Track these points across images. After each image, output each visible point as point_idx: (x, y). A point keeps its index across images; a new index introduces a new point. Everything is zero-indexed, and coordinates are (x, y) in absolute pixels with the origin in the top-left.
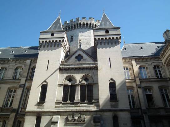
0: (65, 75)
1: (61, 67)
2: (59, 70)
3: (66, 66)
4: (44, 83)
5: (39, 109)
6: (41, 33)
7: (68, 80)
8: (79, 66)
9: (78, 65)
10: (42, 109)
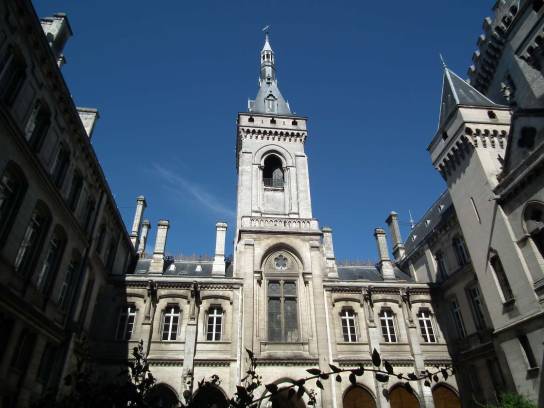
0: (520, 210)
1: (498, 197)
2: (499, 207)
3: (507, 186)
4: (492, 255)
5: (512, 320)
6: (429, 149)
7: (533, 219)
8: (532, 166)
9: (528, 165)
10: (519, 317)
